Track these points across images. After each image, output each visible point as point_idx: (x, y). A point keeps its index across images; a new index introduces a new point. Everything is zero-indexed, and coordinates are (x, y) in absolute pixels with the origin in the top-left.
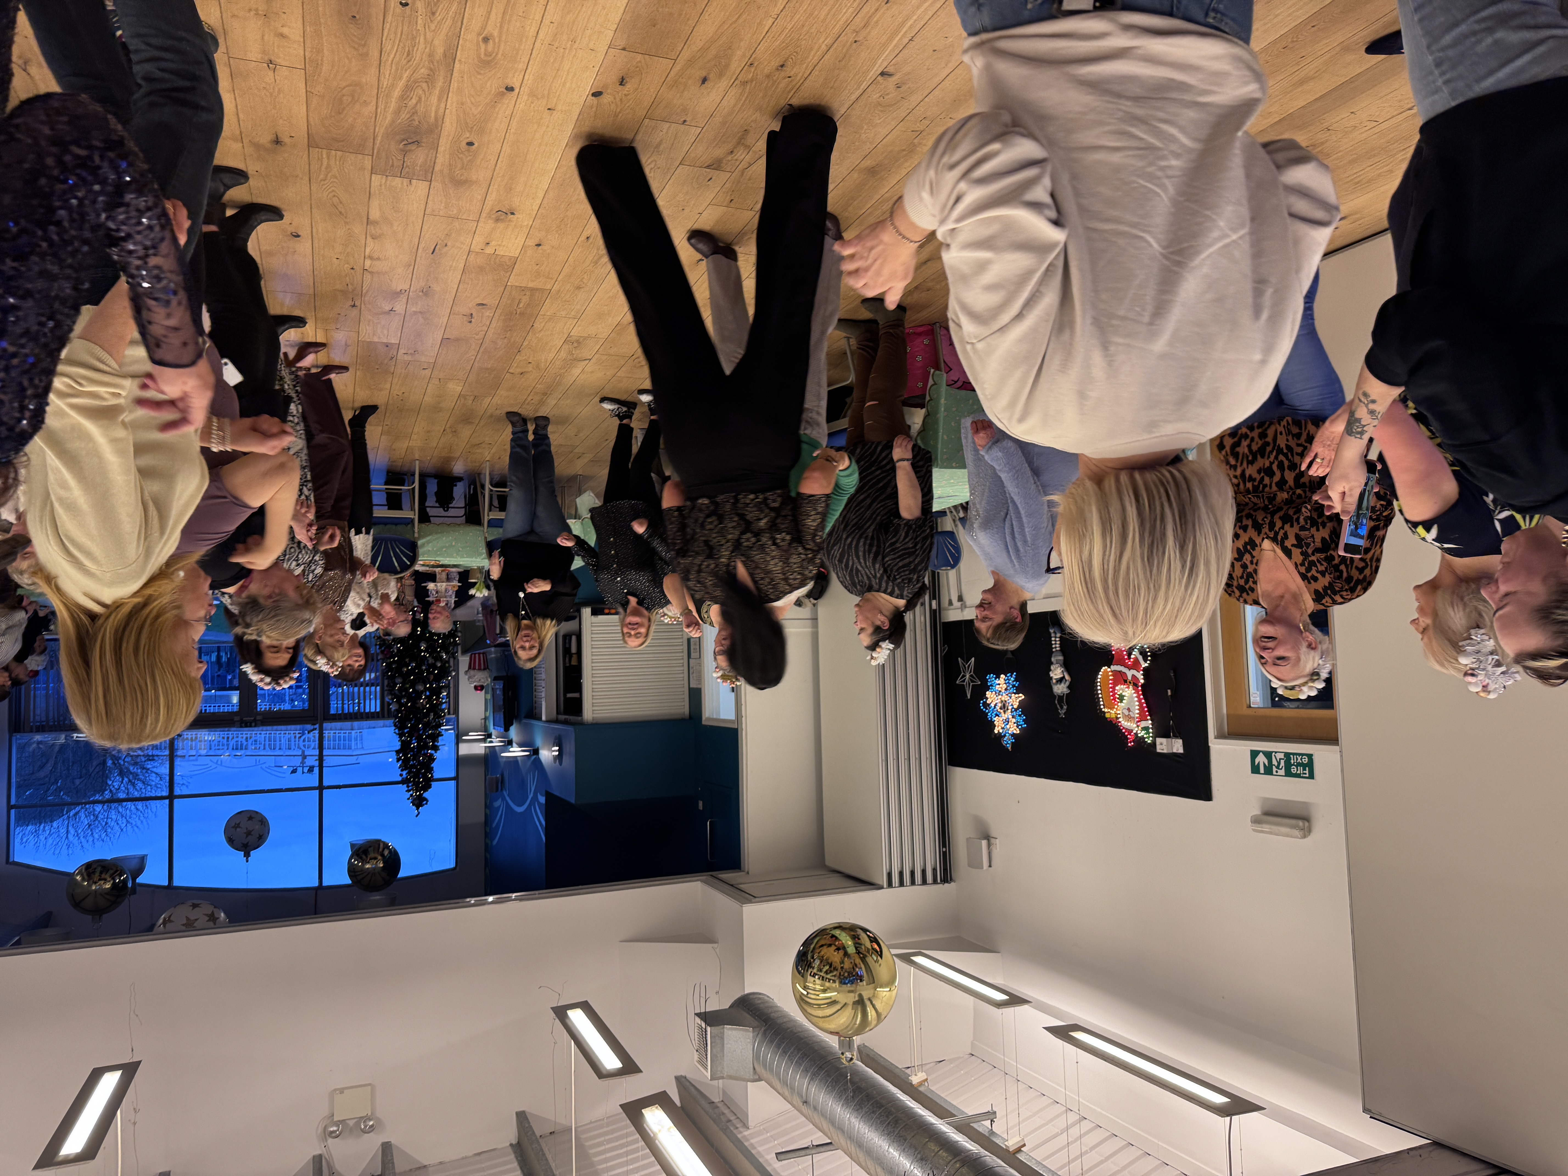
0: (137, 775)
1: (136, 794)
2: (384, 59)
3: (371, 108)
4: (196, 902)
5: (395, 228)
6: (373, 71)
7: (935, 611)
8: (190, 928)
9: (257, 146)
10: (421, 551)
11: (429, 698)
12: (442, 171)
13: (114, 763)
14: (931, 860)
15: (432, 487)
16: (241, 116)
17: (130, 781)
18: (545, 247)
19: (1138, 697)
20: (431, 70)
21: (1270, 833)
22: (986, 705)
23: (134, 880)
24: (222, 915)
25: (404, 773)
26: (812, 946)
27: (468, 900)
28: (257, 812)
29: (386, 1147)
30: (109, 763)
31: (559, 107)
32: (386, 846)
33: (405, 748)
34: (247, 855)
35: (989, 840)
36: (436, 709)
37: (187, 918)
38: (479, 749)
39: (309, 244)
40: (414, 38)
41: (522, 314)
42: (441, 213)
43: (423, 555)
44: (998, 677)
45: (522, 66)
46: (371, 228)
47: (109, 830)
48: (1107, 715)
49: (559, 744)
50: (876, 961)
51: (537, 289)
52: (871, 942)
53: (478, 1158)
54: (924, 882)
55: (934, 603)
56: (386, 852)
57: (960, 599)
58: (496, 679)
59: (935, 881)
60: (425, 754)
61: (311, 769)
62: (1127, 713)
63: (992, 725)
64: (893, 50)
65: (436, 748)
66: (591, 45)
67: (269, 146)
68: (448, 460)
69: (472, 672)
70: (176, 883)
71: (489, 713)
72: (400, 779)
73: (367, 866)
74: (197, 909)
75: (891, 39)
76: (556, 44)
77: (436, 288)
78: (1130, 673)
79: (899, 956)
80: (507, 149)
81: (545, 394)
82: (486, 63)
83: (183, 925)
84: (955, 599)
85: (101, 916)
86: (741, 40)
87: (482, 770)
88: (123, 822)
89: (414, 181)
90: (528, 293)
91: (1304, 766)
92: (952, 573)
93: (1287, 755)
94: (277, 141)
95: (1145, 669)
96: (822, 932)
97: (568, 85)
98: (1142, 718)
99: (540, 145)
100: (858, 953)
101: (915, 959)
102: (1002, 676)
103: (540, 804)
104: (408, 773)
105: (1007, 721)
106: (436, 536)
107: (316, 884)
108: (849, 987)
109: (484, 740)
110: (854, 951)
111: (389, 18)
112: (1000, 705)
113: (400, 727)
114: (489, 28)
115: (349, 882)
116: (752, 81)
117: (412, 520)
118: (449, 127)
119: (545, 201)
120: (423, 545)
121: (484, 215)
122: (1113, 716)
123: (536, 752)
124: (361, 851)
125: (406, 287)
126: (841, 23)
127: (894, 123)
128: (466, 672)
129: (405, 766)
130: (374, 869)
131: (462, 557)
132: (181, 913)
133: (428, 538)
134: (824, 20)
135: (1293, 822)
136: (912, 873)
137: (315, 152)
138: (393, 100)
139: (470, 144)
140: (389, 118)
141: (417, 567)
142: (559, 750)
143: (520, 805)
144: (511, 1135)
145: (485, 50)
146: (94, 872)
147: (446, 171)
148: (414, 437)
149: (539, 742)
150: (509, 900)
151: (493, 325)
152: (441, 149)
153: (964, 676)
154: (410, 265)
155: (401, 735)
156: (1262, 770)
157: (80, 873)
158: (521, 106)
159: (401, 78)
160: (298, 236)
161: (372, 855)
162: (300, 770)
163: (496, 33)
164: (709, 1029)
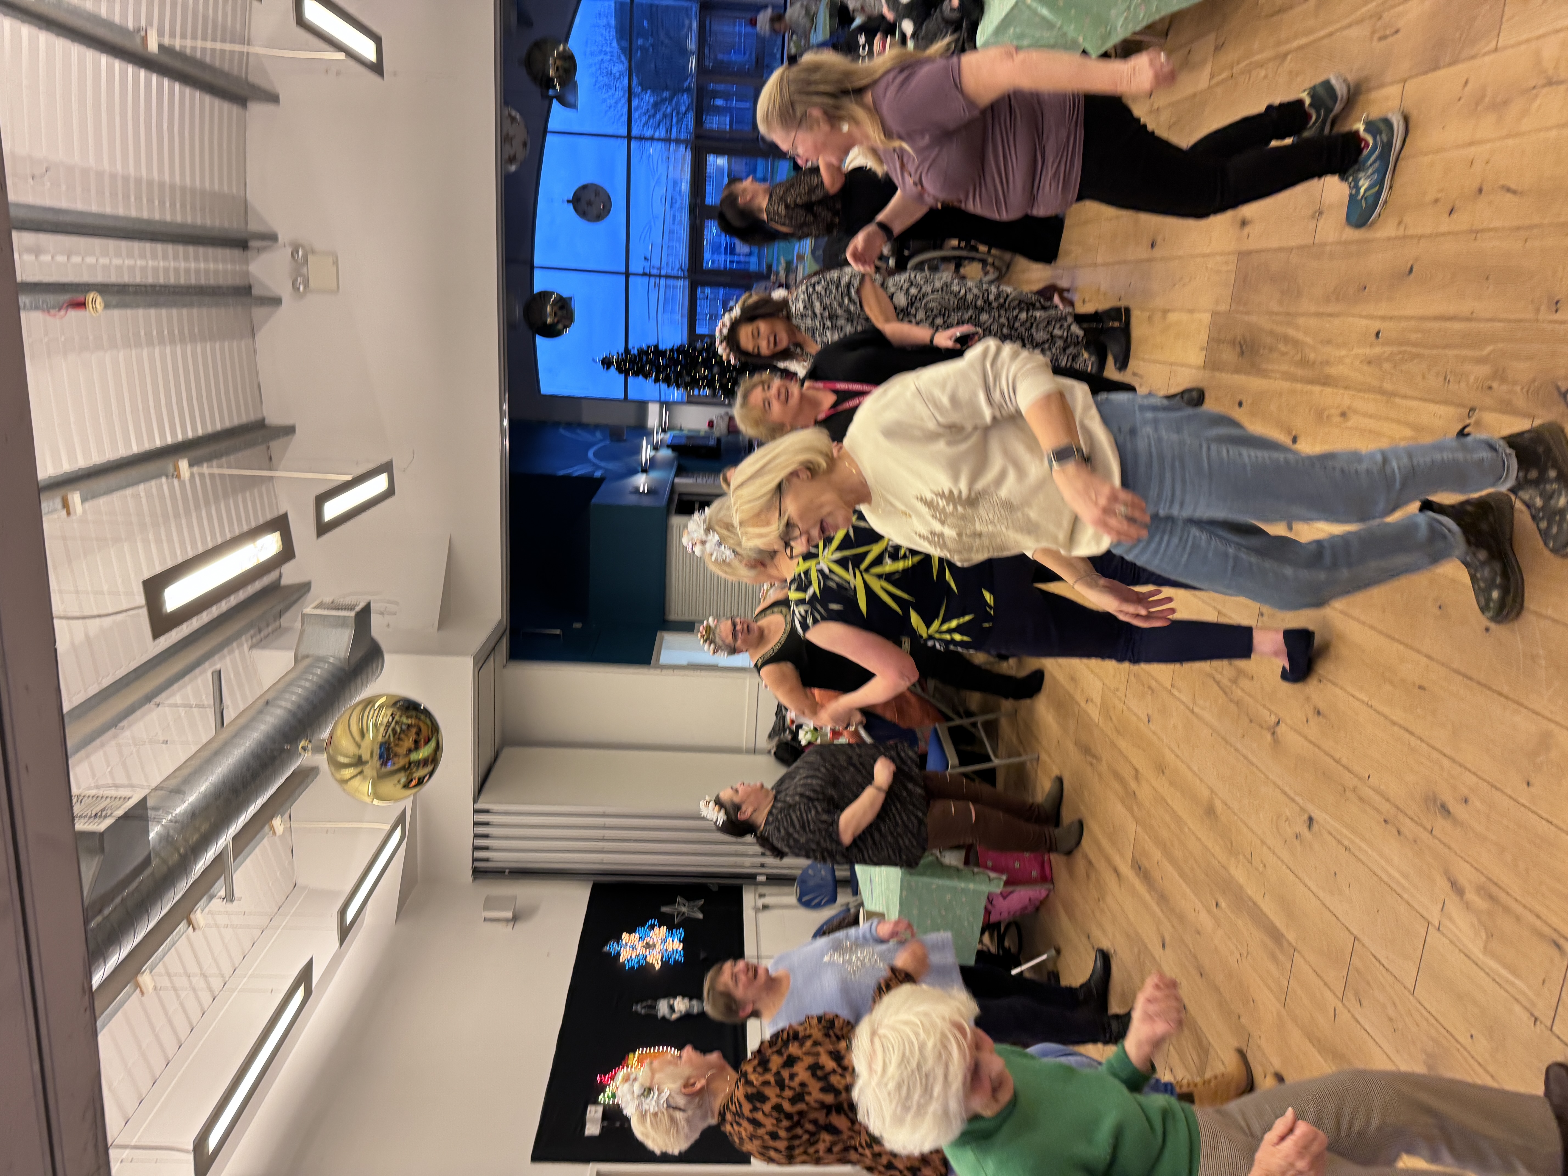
0: (654, 117)
2: (1324, 317)
3: (1276, 309)
4: (529, 147)
7: (754, 878)
8: (504, 139)
11: (705, 377)
12: (1213, 377)
14: (499, 858)
17: (649, 110)
20: (1314, 363)
22: (652, 927)
23: (556, 97)
24: (514, 169)
25: (635, 352)
26: (422, 718)
28: (609, 212)
29: (276, 301)
32: (566, 328)
33: (658, 352)
34: (569, 201)
35: (512, 920)
36: (693, 383)
37: (513, 138)
38: (653, 420)
39: (1144, 256)
40: (1344, 345)
42: (1172, 378)
44: (681, 942)
46: (1159, 315)
47: (605, 89)
48: (631, 1056)
49: (650, 493)
50: (399, 782)
52: (419, 779)
53: (256, 386)
54: (476, 848)
55: (763, 878)
56: (560, 327)
57: (765, 907)
58: (718, 440)
59: (475, 860)
60: (651, 371)
63: (631, 931)
64: (1336, 829)
65: (657, 380)
70: (549, 138)
71: (685, 432)
72: (630, 347)
73: (549, 309)
74: (522, 147)
75: (1348, 826)
79: (403, 812)
82: (1321, 416)
83: (508, 134)
84: (767, 900)
85: (524, 64)
87: (631, 423)
88: (612, 101)
89: (1204, 352)
92: (792, 900)
94: (1244, 223)
96: (435, 728)
100: (410, 764)
101: (399, 830)
102: (681, 946)
103: (594, 472)
104: (635, 355)
105: (633, 948)
107: (537, 262)
108: (377, 752)
109: (660, 426)
110: (413, 759)
111: (1364, 321)
112: (651, 941)
113: (680, 350)
114: (1355, 417)
115: (536, 290)
118: (1257, 383)
123: (645, 471)
124: (563, 304)
126: (1364, 773)
127: (1260, 833)
129: (641, 352)
130: (545, 313)
132: (519, 132)
134: (1366, 755)
136: (486, 836)
137: (1234, 258)
138: (1284, 329)
139: (1239, 404)
140: (1266, 325)
142: (644, 492)
143: (595, 454)
144: (274, 418)
145: (1334, 415)
146: (565, 62)
147: (1213, 381)
149: (655, 475)
150: (503, 437)
152: (1235, 376)
153: (684, 905)
155: (672, 350)
157: (566, 51)
159: (1305, 335)
160: (1152, 246)
161: (559, 313)
163: (1350, 424)
164: (352, 614)
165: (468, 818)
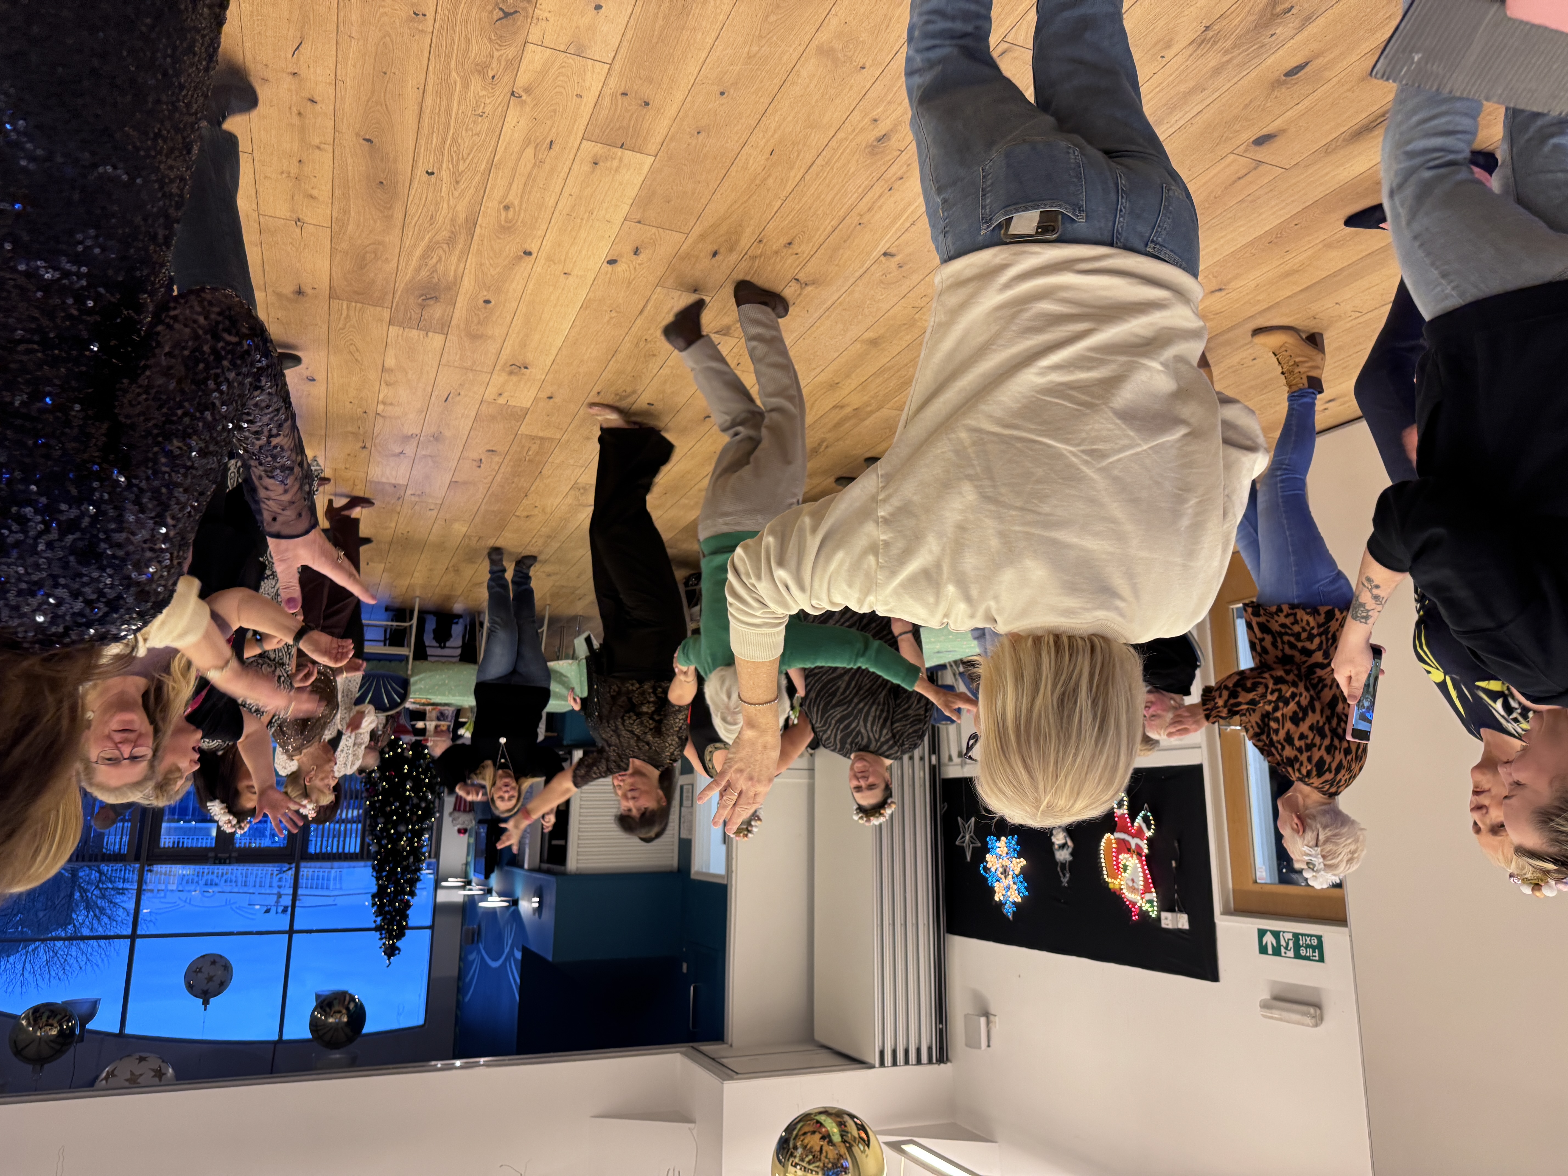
0: (104, 909)
1: (101, 931)
2: (407, 222)
3: (394, 264)
4: (144, 1055)
5: (410, 376)
6: (397, 231)
7: (934, 766)
8: (133, 1085)
9: (279, 295)
10: (412, 688)
11: (410, 842)
12: (458, 326)
13: (81, 896)
14: (927, 1038)
15: (431, 624)
16: (267, 268)
17: (95, 915)
18: (557, 400)
19: (1142, 867)
20: (452, 232)
21: (1281, 1020)
22: (986, 869)
23: (83, 1026)
24: (170, 1070)
25: (379, 919)
26: (795, 1133)
27: (433, 1063)
28: (221, 956)
30: (77, 895)
31: (575, 272)
32: (352, 999)
33: (380, 893)
34: (206, 1003)
35: (988, 1017)
36: (416, 853)
37: (132, 1073)
38: (458, 896)
39: (324, 388)
40: (437, 204)
41: (530, 461)
42: (456, 364)
43: (415, 692)
44: (999, 839)
45: (540, 233)
46: (386, 376)
47: (67, 968)
48: (1111, 886)
49: (540, 896)
50: (863, 1152)
51: (547, 439)
52: (858, 1129)
54: (919, 1062)
55: (934, 759)
56: (352, 1006)
57: (960, 754)
58: (480, 822)
59: (930, 1062)
60: (402, 901)
61: (285, 911)
62: (1131, 884)
63: (992, 891)
64: (896, 232)
65: (412, 894)
66: (608, 217)
67: (291, 296)
68: (449, 598)
69: (456, 814)
70: (128, 1030)
71: (471, 859)
72: (373, 925)
73: (331, 1020)
74: (143, 1063)
75: (893, 222)
76: (574, 215)
77: (447, 433)
78: (1133, 842)
79: (889, 1144)
80: (523, 308)
81: (549, 537)
82: (506, 228)
83: (127, 1080)
84: (954, 754)
85: (42, 1066)
86: (751, 218)
87: (458, 920)
88: (82, 960)
89: (430, 334)
90: (538, 442)
91: (1314, 948)
93: (1296, 936)
94: (300, 292)
95: (1149, 839)
96: (806, 1118)
97: (584, 252)
98: (1146, 890)
99: (556, 305)
100: (844, 1141)
101: (906, 1147)
102: (1003, 838)
103: (515, 960)
104: (383, 920)
105: (1008, 888)
106: (428, 674)
107: (275, 1037)
109: (463, 888)
110: (840, 1139)
111: (415, 185)
112: (1001, 870)
113: (378, 870)
114: (510, 197)
115: (309, 1036)
116: (761, 256)
117: (407, 657)
118: (467, 285)
119: (559, 357)
120: (416, 683)
121: (497, 368)
122: (1117, 887)
123: (515, 903)
124: (326, 1003)
125: (418, 431)
126: (846, 206)
127: (895, 299)
128: (451, 814)
129: (380, 912)
130: (337, 1024)
131: (454, 695)
132: (125, 1067)
133: (422, 676)
134: (830, 204)
135: (1304, 1008)
136: (906, 1052)
137: (335, 303)
138: (415, 259)
139: (487, 302)
140: (409, 275)
141: (408, 705)
142: (539, 902)
143: (495, 959)
145: (506, 217)
146: (41, 1016)
147: (462, 326)
148: (416, 574)
149: (519, 891)
150: (477, 1065)
151: (502, 470)
152: (458, 305)
153: (964, 837)
154: (422, 412)
155: (378, 879)
156: (1270, 951)
157: (27, 1018)
158: (538, 269)
159: (423, 239)
160: (314, 380)
161: (336, 1008)
162: (273, 909)
163: (516, 203)
165: (889, 1072)
